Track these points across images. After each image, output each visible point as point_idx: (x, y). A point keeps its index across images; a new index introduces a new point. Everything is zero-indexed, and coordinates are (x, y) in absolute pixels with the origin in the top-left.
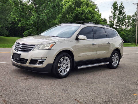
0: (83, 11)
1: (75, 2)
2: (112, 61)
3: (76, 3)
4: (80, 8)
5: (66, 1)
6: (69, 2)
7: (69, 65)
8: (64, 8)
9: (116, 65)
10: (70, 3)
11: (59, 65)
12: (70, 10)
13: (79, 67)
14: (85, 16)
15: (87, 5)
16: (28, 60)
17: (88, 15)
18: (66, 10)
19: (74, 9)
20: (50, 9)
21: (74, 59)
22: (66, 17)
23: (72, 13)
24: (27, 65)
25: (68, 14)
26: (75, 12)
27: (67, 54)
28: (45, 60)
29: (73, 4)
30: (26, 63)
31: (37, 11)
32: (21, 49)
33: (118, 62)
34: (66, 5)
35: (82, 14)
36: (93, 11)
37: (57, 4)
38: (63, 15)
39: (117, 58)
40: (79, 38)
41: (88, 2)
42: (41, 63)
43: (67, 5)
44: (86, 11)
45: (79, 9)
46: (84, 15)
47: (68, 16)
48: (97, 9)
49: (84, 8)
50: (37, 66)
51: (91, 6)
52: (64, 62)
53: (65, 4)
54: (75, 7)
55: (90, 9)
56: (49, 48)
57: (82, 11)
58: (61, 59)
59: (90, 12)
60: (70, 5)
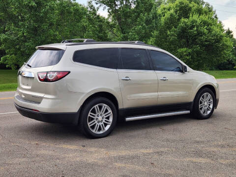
1: (178, 9)
3: (180, 10)
4: (188, 17)
5: (164, 9)
6: (169, 10)
8: (163, 20)
10: (172, 11)
14: (197, 30)
15: (200, 12)
17: (202, 28)
18: (166, 23)
19: (179, 20)
22: (166, 33)
23: (176, 27)
25: (169, 28)
26: (181, 24)
29: (176, 12)
35: (193, 27)
36: (210, 21)
41: (200, 7)
43: (167, 15)
44: (199, 21)
45: (186, 20)
46: (195, 28)
47: (169, 33)
48: (215, 15)
49: (195, 17)
51: (206, 13)
53: (163, 13)
55: (204, 17)
57: (192, 22)
59: (205, 23)
60: (171, 15)
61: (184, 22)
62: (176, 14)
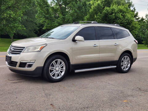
0: (113, 10)
2: (121, 64)
4: (110, 7)
7: (64, 68)
8: (92, 8)
9: (127, 69)
10: (99, 2)
11: (51, 68)
12: (99, 9)
13: (76, 71)
14: (115, 16)
16: (17, 62)
17: (119, 14)
18: (94, 10)
19: (103, 8)
20: (75, 9)
21: (70, 62)
22: (94, 17)
23: (101, 13)
24: (17, 68)
25: (96, 13)
26: (104, 11)
27: (61, 56)
28: (34, 62)
30: (15, 66)
31: (62, 12)
32: (12, 51)
33: (129, 65)
34: (94, 4)
35: (112, 13)
36: (124, 10)
37: (84, 3)
38: (91, 15)
39: (128, 61)
40: (75, 39)
42: (30, 66)
43: (96, 5)
44: (117, 10)
45: (108, 8)
46: (114, 14)
47: (96, 17)
48: (133, 7)
49: (115, 7)
50: (26, 69)
52: (57, 66)
54: (104, 6)
55: (121, 7)
56: (39, 49)
58: (53, 62)
59: (121, 11)
60: (98, 4)
61: (107, 10)
62: (102, 4)
